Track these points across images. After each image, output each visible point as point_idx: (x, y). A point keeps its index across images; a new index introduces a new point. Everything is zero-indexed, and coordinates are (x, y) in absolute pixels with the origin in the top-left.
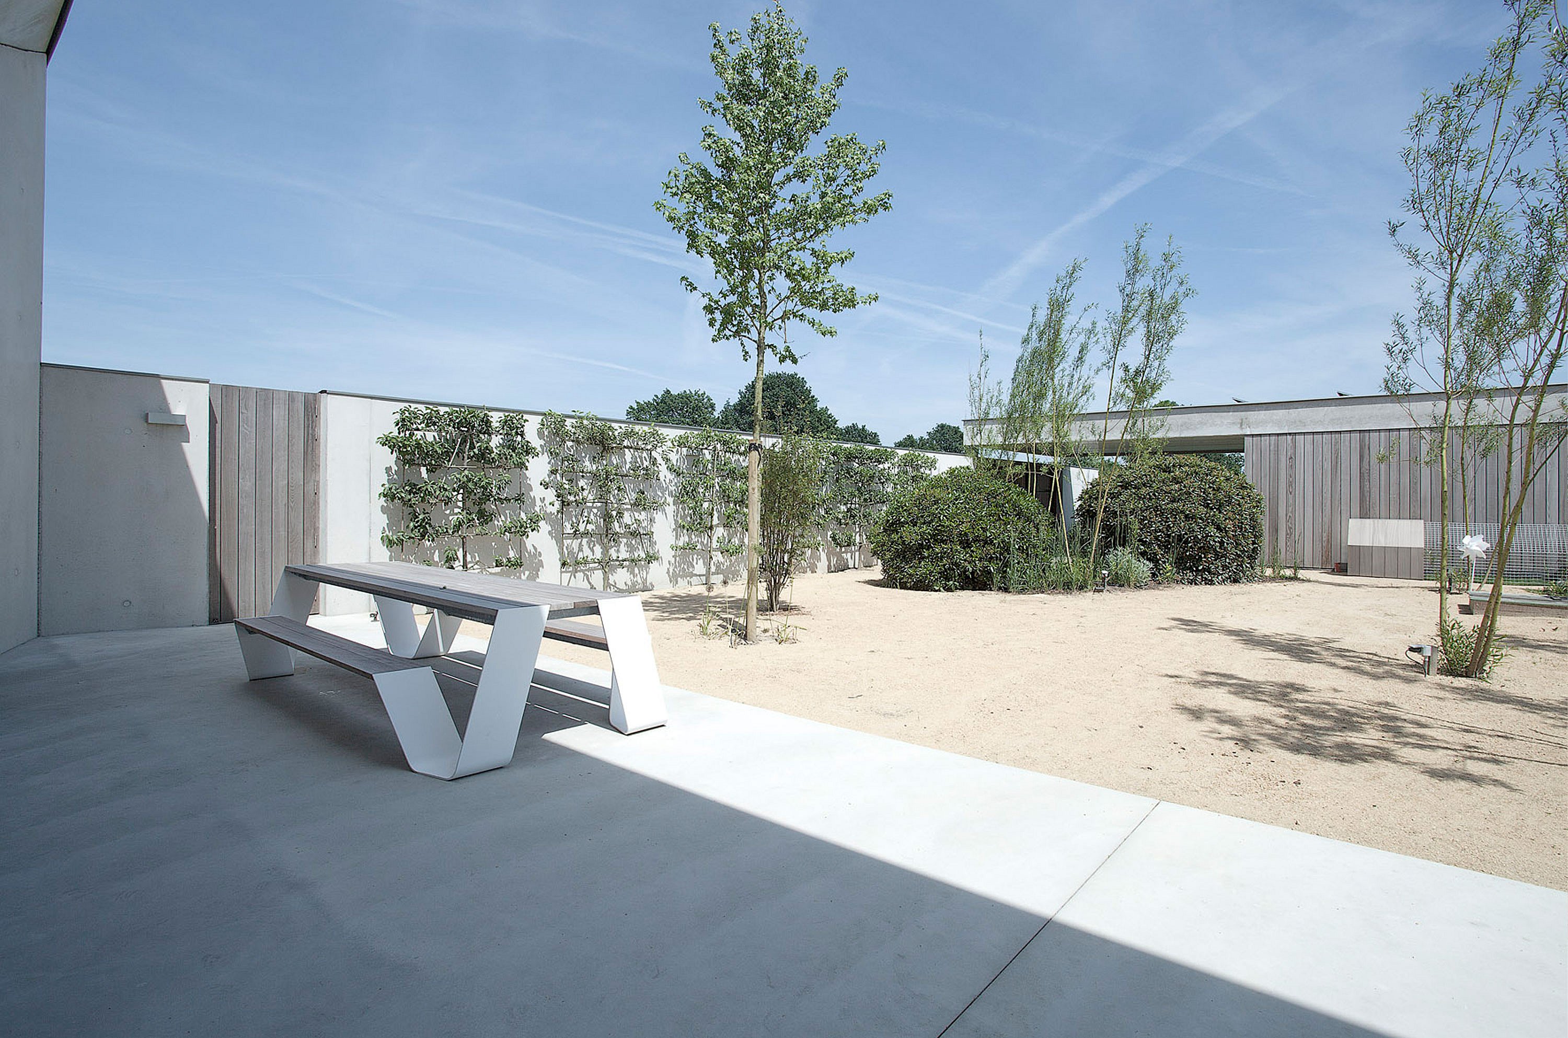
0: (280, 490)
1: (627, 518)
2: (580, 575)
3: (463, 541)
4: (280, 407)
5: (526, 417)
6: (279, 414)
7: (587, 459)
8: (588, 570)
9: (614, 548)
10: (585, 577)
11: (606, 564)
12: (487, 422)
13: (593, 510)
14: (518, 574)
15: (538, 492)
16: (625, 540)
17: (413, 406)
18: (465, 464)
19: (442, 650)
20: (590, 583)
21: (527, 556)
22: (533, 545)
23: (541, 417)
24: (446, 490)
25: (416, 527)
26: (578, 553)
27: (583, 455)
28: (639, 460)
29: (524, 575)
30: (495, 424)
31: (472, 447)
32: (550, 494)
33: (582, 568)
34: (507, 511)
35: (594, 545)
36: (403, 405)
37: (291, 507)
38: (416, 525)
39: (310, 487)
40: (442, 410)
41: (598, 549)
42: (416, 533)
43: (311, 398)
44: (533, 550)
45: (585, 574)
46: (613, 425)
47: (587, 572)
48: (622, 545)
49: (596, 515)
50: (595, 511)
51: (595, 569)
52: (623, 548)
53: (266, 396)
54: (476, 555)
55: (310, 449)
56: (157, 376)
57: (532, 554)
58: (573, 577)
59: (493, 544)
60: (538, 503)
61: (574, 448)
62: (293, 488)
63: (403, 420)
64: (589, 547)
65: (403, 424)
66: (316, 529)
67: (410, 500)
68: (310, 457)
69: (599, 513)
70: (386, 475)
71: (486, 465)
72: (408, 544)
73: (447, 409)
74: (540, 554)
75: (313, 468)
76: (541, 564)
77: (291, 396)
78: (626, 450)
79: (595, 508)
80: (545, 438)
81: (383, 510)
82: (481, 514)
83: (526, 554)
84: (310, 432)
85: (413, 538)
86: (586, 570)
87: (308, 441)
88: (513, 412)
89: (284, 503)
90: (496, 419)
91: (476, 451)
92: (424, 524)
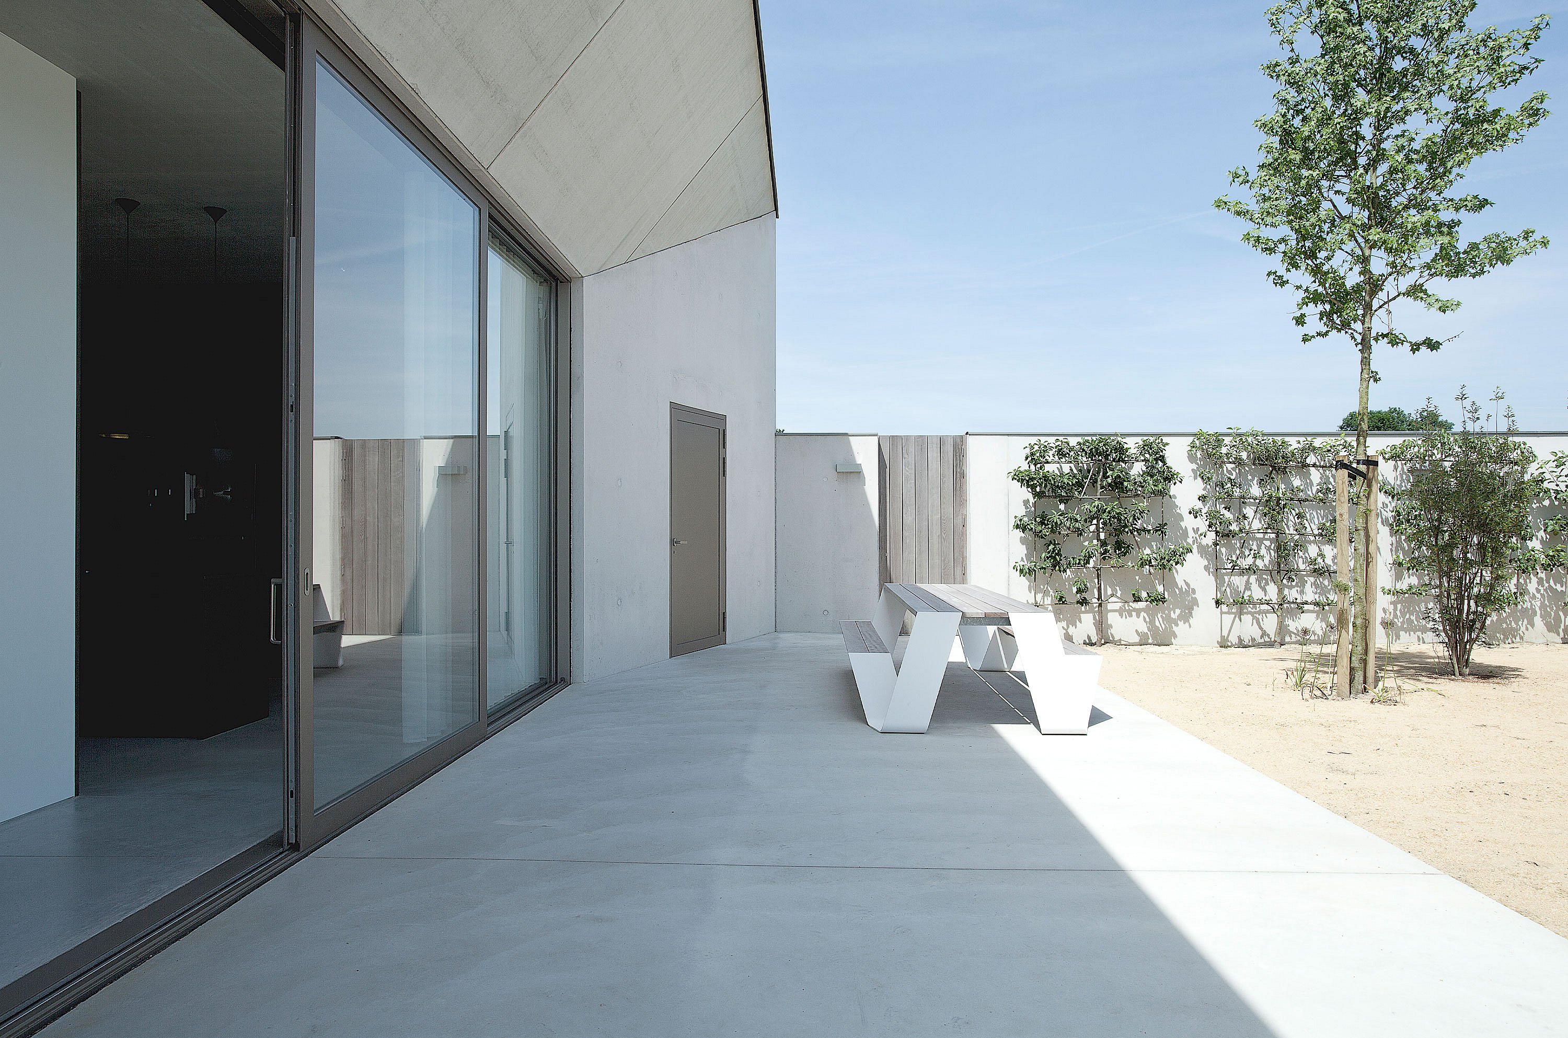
0: (934, 523)
1: (1313, 550)
2: (1247, 618)
3: (1098, 573)
4: (933, 450)
5: (1165, 439)
6: (933, 454)
7: (1255, 482)
8: (1260, 612)
9: (1296, 588)
10: (1255, 621)
11: (1282, 607)
12: (1121, 450)
13: (1264, 542)
14: (1167, 612)
15: (1189, 522)
16: (1312, 579)
17: (1043, 439)
18: (1098, 494)
19: (1006, 666)
20: (1261, 628)
21: (1178, 593)
22: (1185, 581)
23: (1191, 439)
24: (1076, 521)
25: (1048, 558)
26: (1244, 592)
27: (1250, 477)
28: (1331, 480)
29: (1174, 613)
30: (1133, 451)
31: (1105, 476)
32: (1202, 524)
33: (1250, 609)
34: (1153, 543)
35: (1267, 584)
36: (1033, 440)
37: (943, 538)
38: (1048, 555)
39: (959, 521)
40: (1073, 441)
41: (1272, 590)
42: (1048, 564)
43: (958, 440)
44: (1184, 587)
45: (1254, 618)
46: (1287, 439)
47: (1257, 616)
48: (1308, 586)
49: (1268, 549)
50: (1268, 543)
51: (1268, 612)
52: (1308, 588)
53: (922, 441)
54: (1118, 588)
55: (958, 486)
56: (846, 434)
57: (1184, 590)
58: (1237, 619)
59: (1137, 578)
60: (1191, 534)
61: (1237, 471)
62: (945, 522)
63: (1032, 454)
64: (1260, 586)
65: (1032, 458)
66: (964, 559)
67: (1041, 531)
68: (958, 493)
69: (1273, 545)
70: (1024, 507)
71: (1122, 494)
72: (1040, 574)
73: (1080, 439)
74: (1194, 591)
75: (962, 503)
76: (1195, 602)
77: (941, 440)
78: (1312, 469)
79: (1267, 540)
80: (1198, 462)
81: (1023, 541)
82: (1118, 545)
83: (1177, 590)
84: (958, 470)
85: (1045, 568)
86: (1255, 613)
87: (956, 478)
88: (1152, 435)
89: (938, 535)
90: (1132, 445)
91: (1109, 480)
92: (1054, 555)
